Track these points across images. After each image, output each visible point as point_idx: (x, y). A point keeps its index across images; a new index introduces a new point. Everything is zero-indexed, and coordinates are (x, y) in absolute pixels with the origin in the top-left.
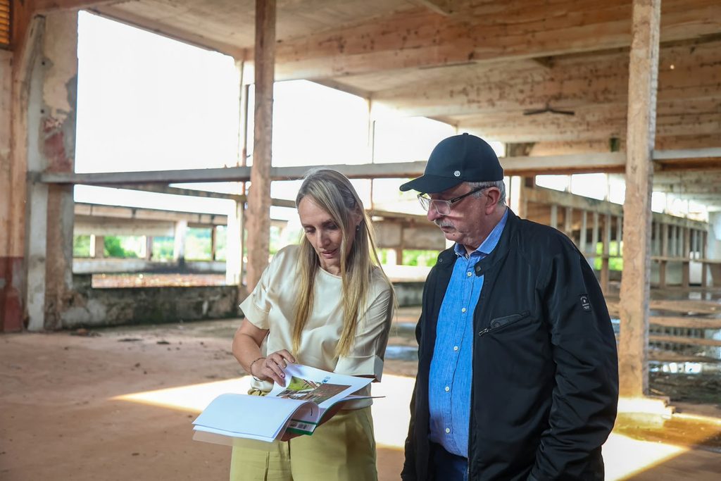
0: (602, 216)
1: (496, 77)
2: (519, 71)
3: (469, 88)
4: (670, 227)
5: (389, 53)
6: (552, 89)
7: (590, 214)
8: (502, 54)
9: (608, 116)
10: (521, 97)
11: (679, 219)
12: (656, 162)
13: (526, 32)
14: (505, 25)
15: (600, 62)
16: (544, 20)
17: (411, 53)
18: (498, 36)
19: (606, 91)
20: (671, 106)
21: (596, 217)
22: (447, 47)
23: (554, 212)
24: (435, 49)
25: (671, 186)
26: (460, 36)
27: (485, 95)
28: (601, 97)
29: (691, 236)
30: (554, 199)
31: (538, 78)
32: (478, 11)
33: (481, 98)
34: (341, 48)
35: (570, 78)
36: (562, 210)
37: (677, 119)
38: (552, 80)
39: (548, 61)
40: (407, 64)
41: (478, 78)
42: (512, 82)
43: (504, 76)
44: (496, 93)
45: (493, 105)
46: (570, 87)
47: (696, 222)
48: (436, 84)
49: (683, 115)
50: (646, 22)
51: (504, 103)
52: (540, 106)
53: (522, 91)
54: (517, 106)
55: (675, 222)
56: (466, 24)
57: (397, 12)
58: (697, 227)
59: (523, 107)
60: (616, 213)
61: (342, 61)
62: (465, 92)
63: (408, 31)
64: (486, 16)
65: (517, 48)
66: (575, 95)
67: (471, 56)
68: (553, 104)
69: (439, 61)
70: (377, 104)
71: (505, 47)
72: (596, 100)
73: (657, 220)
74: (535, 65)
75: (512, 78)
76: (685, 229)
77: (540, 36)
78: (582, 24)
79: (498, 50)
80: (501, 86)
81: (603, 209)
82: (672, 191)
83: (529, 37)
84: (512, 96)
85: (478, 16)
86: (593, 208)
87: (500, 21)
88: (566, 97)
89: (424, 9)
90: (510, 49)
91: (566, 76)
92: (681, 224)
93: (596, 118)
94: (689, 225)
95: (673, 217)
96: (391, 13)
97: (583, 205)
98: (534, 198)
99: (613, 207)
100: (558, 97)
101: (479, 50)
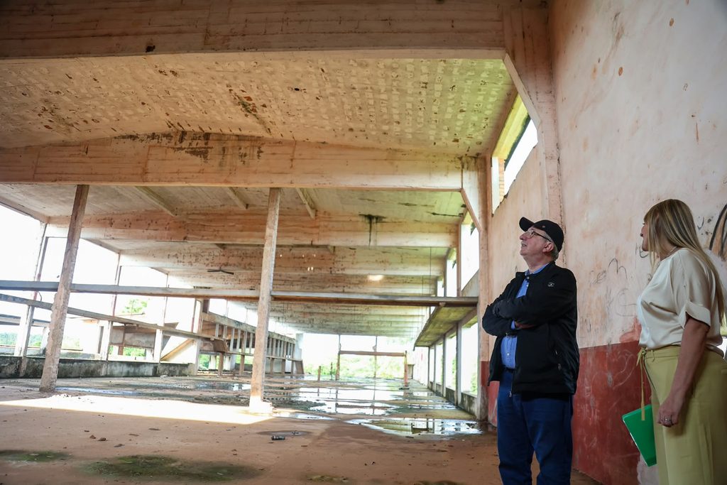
0: (243, 332)
1: (194, 250)
2: (207, 249)
3: (179, 254)
4: (277, 340)
5: (140, 231)
6: (224, 260)
7: (236, 330)
8: (201, 239)
9: (250, 277)
10: (207, 262)
11: (282, 336)
12: (272, 296)
13: (215, 231)
14: (204, 225)
15: (248, 250)
16: (224, 226)
17: (153, 233)
18: (200, 230)
19: (250, 264)
20: (280, 276)
21: (239, 332)
22: (172, 232)
23: (217, 327)
24: (166, 232)
25: (279, 318)
26: (180, 227)
27: (187, 259)
28: (248, 267)
29: (287, 346)
30: (217, 320)
31: (217, 254)
32: (190, 217)
33: (185, 261)
34: (111, 224)
35: (233, 256)
36: (222, 327)
37: (282, 283)
38: (224, 255)
39: (222, 246)
40: (149, 238)
41: (185, 249)
42: (202, 254)
43: (199, 250)
44: (194, 258)
45: (192, 265)
46: (232, 260)
47: (290, 339)
48: (160, 250)
49: (285, 281)
50: (271, 236)
51: (197, 264)
52: (217, 268)
53: (208, 260)
54: (204, 267)
55: (279, 338)
56: (184, 222)
57: (146, 211)
58: (290, 342)
59: (207, 268)
60: (250, 331)
61: (111, 231)
62: (176, 256)
63: (152, 221)
64: (194, 220)
65: (209, 238)
66: (235, 265)
67: (185, 238)
68: (223, 268)
69: (167, 238)
70: (123, 257)
71: (203, 236)
72: (245, 268)
73: (271, 336)
74: (216, 247)
75: (203, 252)
76: (284, 342)
77: (221, 233)
78: (242, 231)
79: (200, 238)
80: (196, 255)
81: (243, 328)
82: (279, 321)
83: (215, 233)
84: (202, 261)
85: (190, 219)
86: (238, 327)
87: (201, 223)
88: (230, 265)
89: (162, 211)
90: (206, 238)
91: (231, 254)
92: (282, 339)
93: (244, 278)
94: (287, 340)
95: (279, 335)
96: (143, 210)
97: (233, 325)
98: (207, 319)
99: (249, 327)
100: (226, 265)
101: (189, 236)
